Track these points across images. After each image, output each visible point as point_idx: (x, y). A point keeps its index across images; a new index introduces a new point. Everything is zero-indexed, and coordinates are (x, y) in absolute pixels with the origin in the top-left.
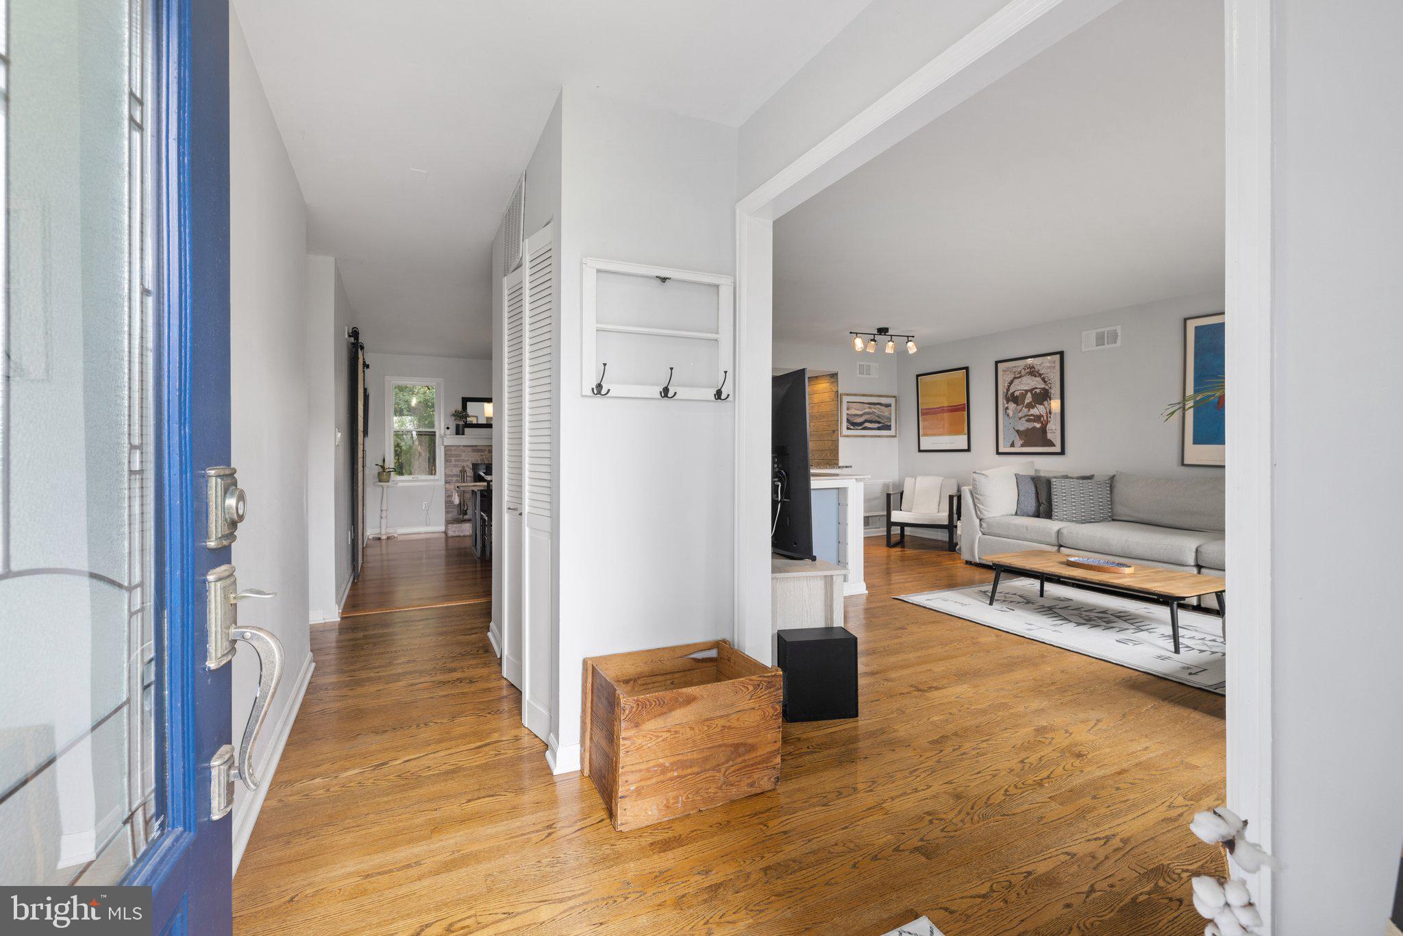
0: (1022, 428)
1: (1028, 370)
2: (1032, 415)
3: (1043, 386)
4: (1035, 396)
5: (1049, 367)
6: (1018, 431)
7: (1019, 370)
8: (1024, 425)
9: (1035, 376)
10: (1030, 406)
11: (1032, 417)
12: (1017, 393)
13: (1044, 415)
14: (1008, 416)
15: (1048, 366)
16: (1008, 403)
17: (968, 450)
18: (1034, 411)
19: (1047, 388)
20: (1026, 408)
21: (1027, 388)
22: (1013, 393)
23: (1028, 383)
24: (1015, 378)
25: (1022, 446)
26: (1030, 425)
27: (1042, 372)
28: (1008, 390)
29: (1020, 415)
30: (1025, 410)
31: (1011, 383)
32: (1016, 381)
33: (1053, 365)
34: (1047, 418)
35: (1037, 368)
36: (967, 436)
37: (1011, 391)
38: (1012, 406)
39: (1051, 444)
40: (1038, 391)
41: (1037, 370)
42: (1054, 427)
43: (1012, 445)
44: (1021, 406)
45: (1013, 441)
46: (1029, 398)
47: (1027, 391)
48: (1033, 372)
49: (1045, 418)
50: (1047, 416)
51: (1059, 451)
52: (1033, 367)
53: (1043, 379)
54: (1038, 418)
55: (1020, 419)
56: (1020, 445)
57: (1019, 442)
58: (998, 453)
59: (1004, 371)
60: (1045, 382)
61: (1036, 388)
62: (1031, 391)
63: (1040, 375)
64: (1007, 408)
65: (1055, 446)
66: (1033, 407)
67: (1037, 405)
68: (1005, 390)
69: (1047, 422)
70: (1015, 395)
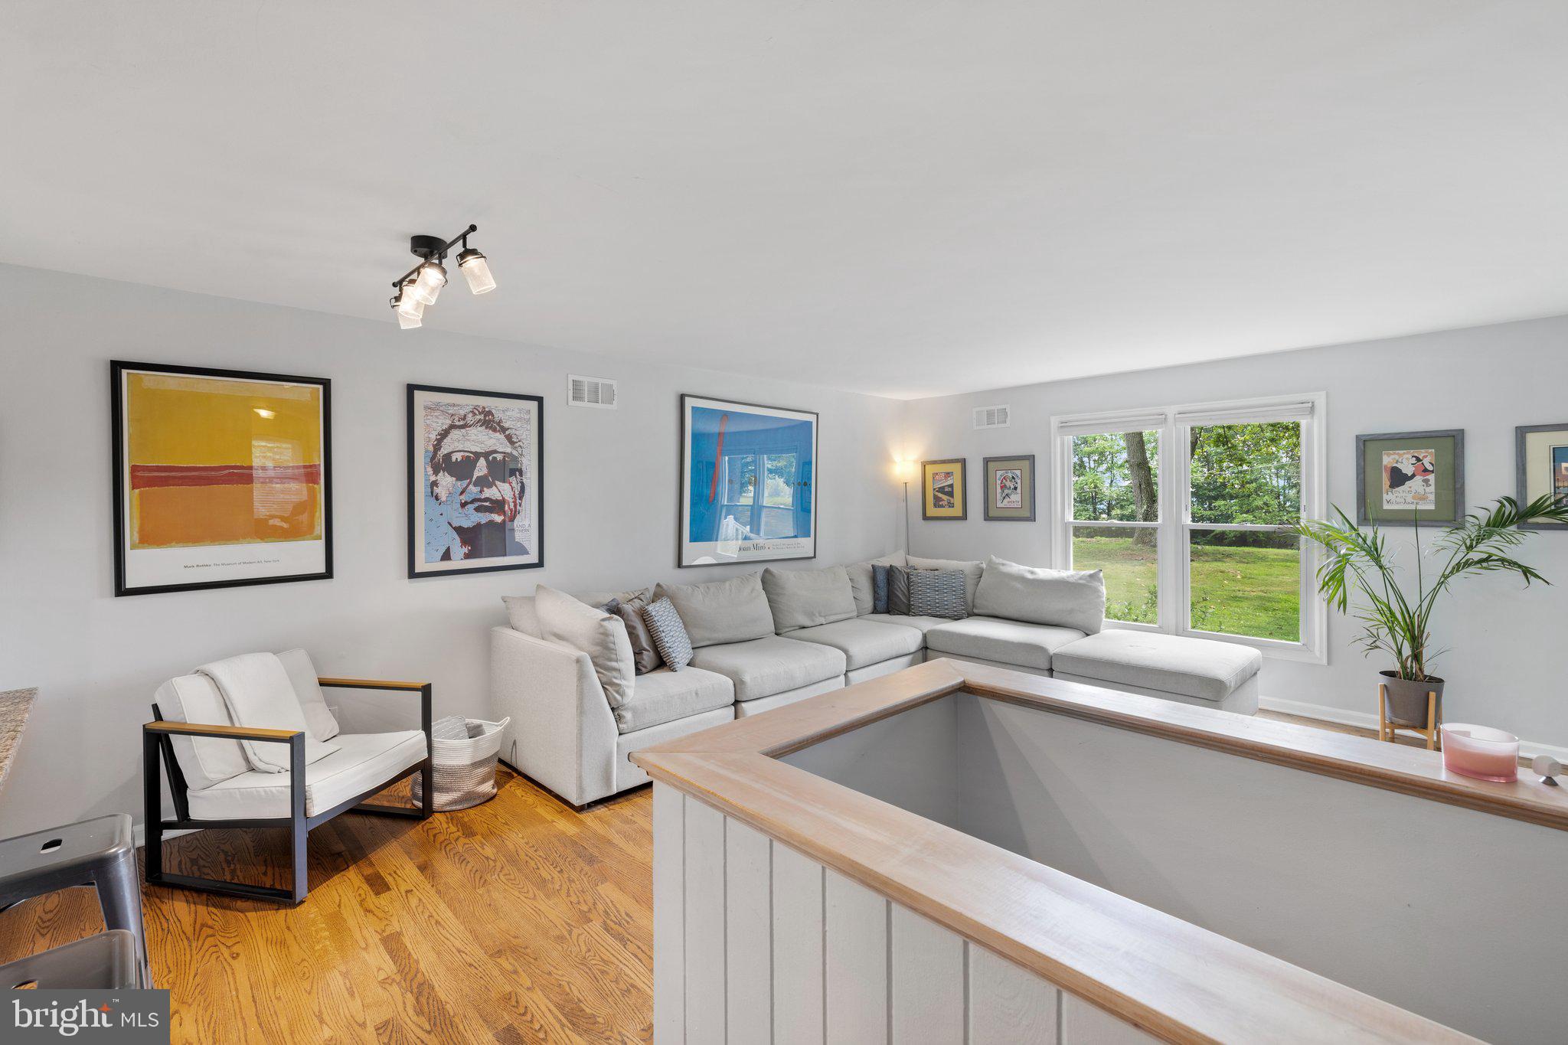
0: (467, 524)
1: (482, 417)
2: (486, 499)
3: (509, 450)
4: (492, 465)
5: (520, 419)
6: (459, 530)
7: (462, 412)
8: (471, 518)
9: (495, 430)
10: (482, 482)
11: (487, 504)
12: (457, 457)
13: (511, 500)
14: (437, 498)
15: (517, 416)
16: (436, 473)
17: (328, 574)
18: (488, 493)
19: (515, 453)
20: (475, 485)
21: (479, 450)
22: (448, 456)
23: (479, 440)
24: (452, 427)
25: (467, 556)
26: (483, 518)
27: (506, 425)
28: (437, 447)
29: (464, 498)
30: (474, 490)
31: (444, 434)
32: (455, 434)
33: (526, 417)
34: (515, 506)
35: (498, 416)
36: (321, 544)
37: (444, 451)
38: (446, 480)
39: (523, 551)
40: (499, 457)
41: (497, 420)
42: (526, 523)
43: (446, 556)
44: (467, 481)
45: (448, 549)
46: (481, 469)
47: (477, 455)
48: (489, 422)
49: (512, 506)
50: (515, 502)
51: (536, 561)
52: (490, 413)
53: (509, 438)
54: (498, 506)
55: (463, 505)
56: (462, 556)
57: (459, 550)
58: (413, 574)
59: (427, 408)
60: (512, 443)
61: (495, 452)
62: (486, 455)
63: (503, 430)
64: (434, 484)
65: (527, 553)
66: (490, 486)
67: (497, 483)
68: (431, 448)
69: (514, 514)
70: (454, 459)
